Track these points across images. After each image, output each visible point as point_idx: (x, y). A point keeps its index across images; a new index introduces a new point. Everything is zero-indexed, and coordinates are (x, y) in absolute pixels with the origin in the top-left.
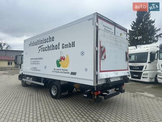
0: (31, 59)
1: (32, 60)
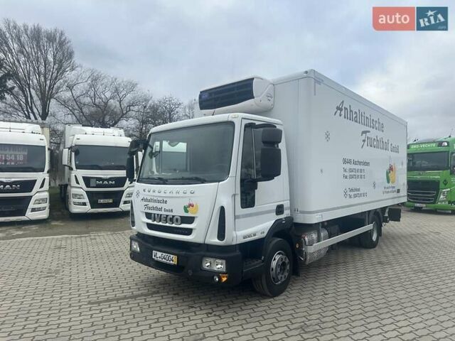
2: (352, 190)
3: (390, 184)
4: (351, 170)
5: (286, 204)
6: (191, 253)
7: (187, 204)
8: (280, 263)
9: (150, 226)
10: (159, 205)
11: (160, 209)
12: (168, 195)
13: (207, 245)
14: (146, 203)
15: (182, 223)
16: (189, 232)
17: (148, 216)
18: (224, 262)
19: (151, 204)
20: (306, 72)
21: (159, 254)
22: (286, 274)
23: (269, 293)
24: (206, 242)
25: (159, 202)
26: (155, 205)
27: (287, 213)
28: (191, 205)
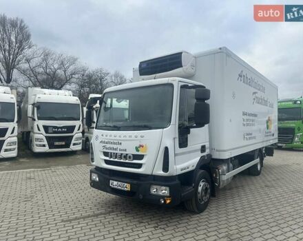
0: (244, 114)
1: (245, 117)
2: (248, 135)
3: (269, 131)
4: (247, 120)
5: (207, 145)
6: (141, 182)
7: (138, 145)
8: (204, 188)
9: (107, 162)
10: (115, 146)
11: (116, 149)
12: (122, 138)
13: (154, 176)
14: (104, 145)
15: (134, 159)
16: (139, 166)
17: (106, 154)
18: (168, 188)
19: (108, 146)
20: (220, 49)
21: (115, 183)
22: (208, 196)
23: (196, 211)
24: (154, 174)
25: (115, 144)
26: (112, 146)
27: (207, 151)
28: (141, 146)
